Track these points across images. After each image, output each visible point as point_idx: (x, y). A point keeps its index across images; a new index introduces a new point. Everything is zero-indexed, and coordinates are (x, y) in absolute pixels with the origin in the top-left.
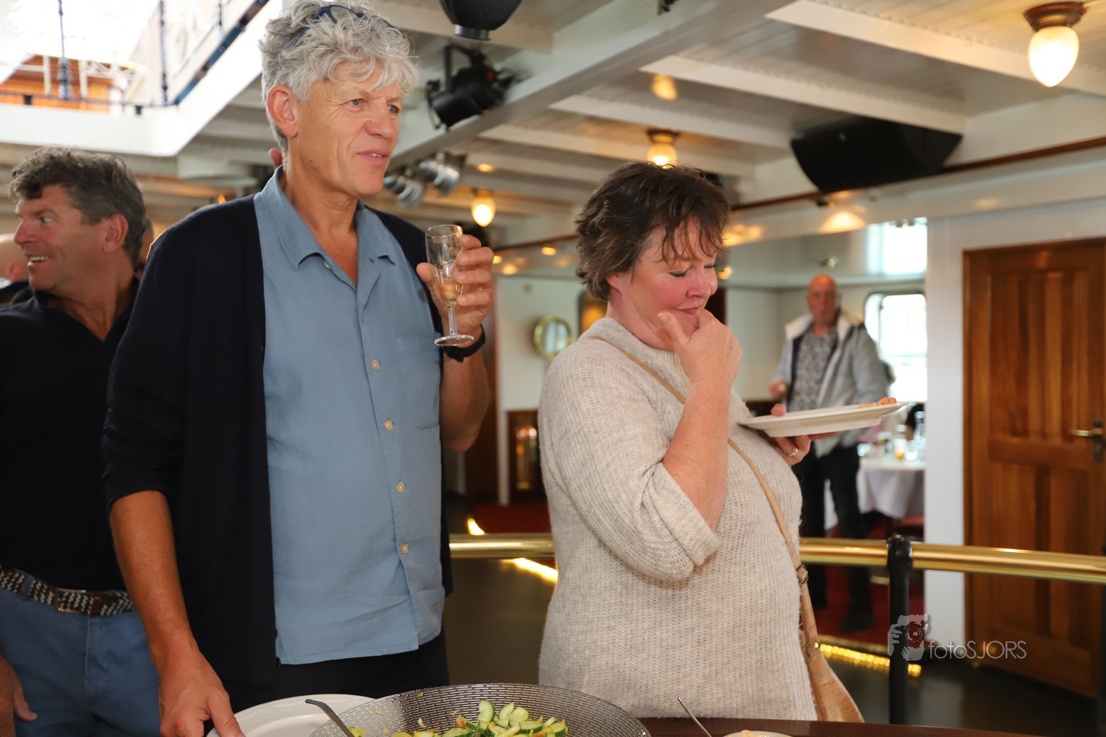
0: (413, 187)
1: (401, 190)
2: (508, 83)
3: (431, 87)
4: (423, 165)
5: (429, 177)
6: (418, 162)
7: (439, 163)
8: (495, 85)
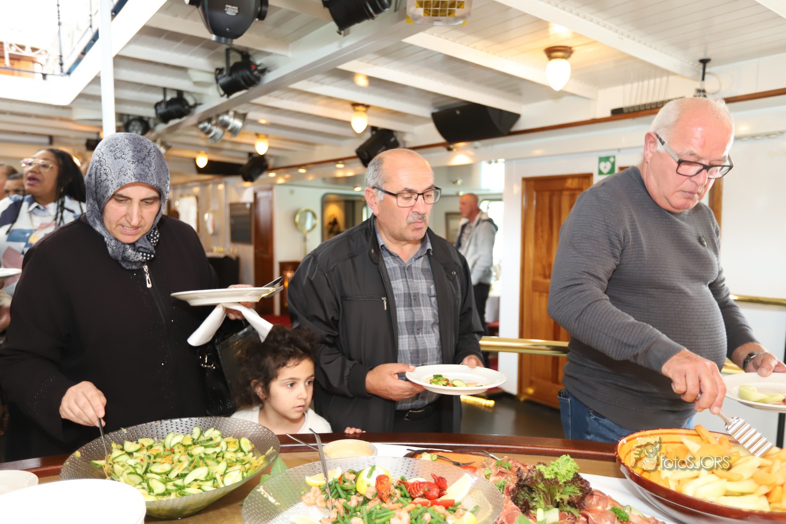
0: (216, 130)
1: (209, 132)
2: (264, 71)
3: (218, 72)
4: (221, 118)
5: (225, 125)
6: (218, 116)
7: (230, 117)
8: (256, 73)
